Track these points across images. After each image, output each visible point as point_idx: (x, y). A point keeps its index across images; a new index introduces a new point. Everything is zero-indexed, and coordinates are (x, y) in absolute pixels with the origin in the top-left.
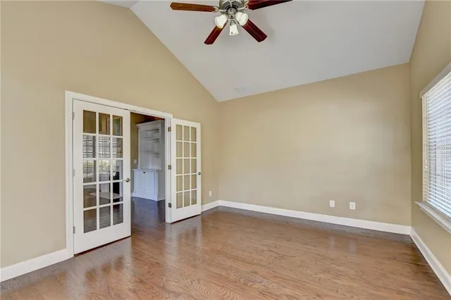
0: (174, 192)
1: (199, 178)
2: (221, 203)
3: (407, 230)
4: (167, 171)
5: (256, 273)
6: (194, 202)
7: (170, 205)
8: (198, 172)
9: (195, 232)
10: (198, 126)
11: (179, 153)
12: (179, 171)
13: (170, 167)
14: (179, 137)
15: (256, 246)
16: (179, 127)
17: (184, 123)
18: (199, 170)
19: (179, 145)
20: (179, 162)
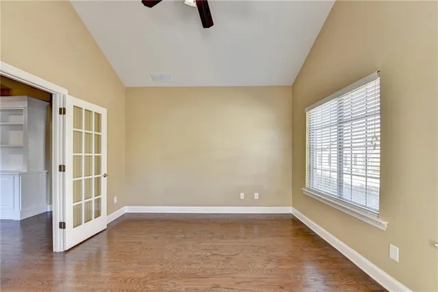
0: (70, 205)
1: (104, 181)
2: (127, 210)
3: (289, 210)
4: (56, 174)
5: (217, 286)
6: (98, 214)
7: (62, 225)
8: (103, 174)
9: (99, 254)
10: (103, 112)
11: (77, 148)
12: (77, 173)
13: (62, 168)
14: (77, 123)
15: (198, 253)
16: (77, 109)
17: (85, 105)
18: (104, 170)
19: (77, 135)
20: (77, 160)
